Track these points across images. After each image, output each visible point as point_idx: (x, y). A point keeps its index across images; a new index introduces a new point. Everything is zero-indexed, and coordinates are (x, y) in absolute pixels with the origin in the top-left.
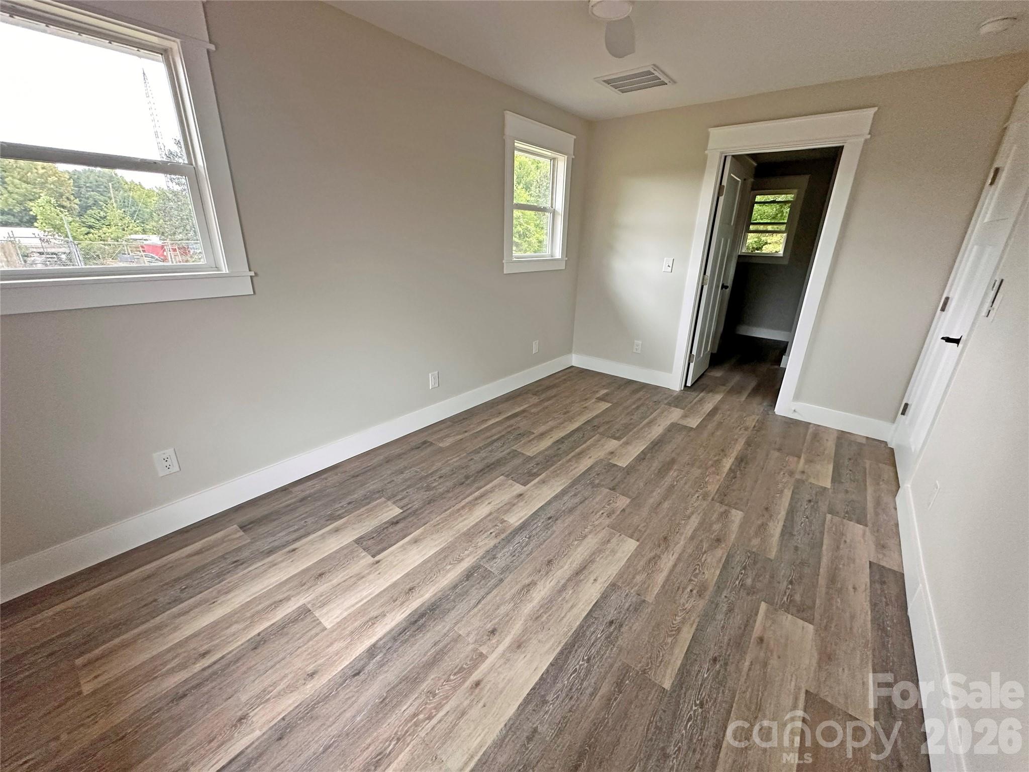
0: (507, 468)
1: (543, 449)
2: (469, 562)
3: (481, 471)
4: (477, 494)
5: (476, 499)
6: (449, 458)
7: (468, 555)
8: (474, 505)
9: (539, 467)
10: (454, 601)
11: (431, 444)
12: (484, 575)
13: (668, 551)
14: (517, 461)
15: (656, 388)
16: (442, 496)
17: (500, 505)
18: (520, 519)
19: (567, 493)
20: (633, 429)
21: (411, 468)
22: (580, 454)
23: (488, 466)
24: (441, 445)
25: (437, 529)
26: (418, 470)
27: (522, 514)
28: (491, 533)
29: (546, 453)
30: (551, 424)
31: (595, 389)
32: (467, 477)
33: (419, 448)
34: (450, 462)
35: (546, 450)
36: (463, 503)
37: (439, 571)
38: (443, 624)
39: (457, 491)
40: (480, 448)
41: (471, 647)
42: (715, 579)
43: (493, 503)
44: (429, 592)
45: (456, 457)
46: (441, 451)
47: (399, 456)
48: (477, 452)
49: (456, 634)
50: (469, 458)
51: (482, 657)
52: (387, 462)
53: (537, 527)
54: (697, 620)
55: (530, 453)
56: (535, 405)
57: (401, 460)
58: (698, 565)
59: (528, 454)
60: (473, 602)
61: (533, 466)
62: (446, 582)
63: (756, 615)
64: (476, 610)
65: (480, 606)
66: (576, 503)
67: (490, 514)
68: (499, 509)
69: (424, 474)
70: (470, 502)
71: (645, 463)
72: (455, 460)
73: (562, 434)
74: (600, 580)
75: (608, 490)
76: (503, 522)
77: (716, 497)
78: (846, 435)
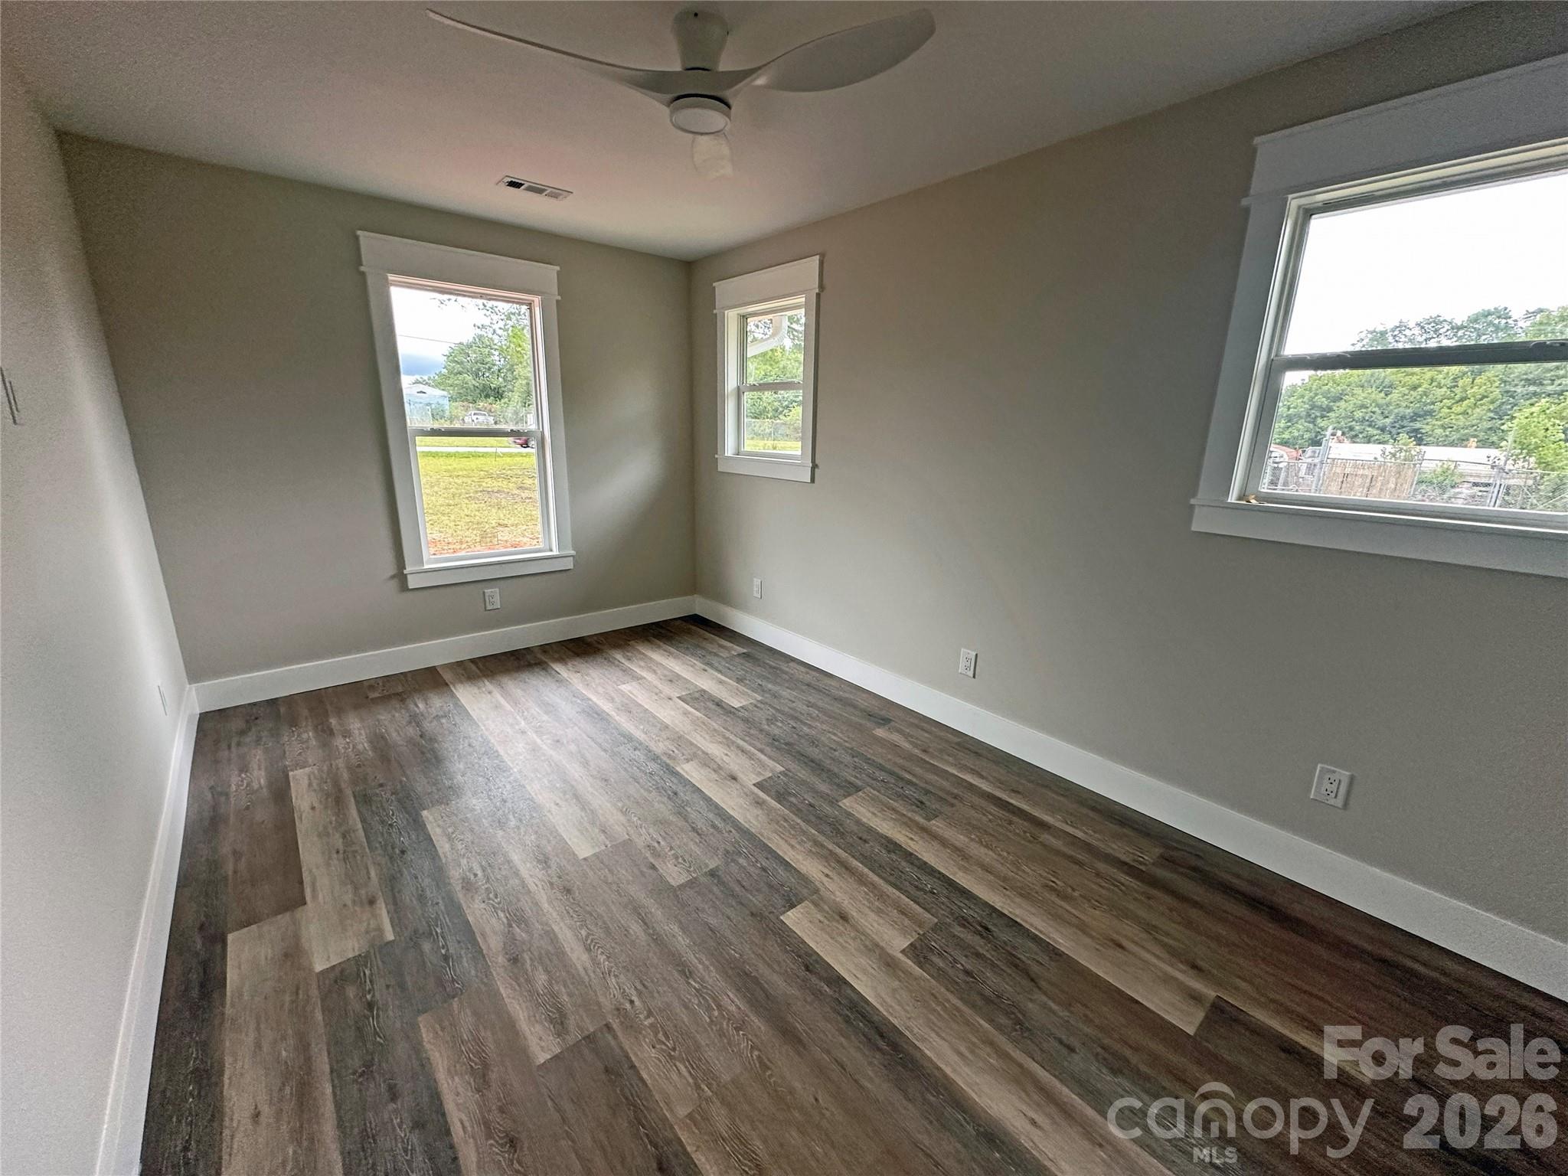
1: (866, 821)
8: (728, 746)
27: (695, 774)
63: (392, 920)
75: (711, 867)
76: (688, 760)
77: (613, 1043)
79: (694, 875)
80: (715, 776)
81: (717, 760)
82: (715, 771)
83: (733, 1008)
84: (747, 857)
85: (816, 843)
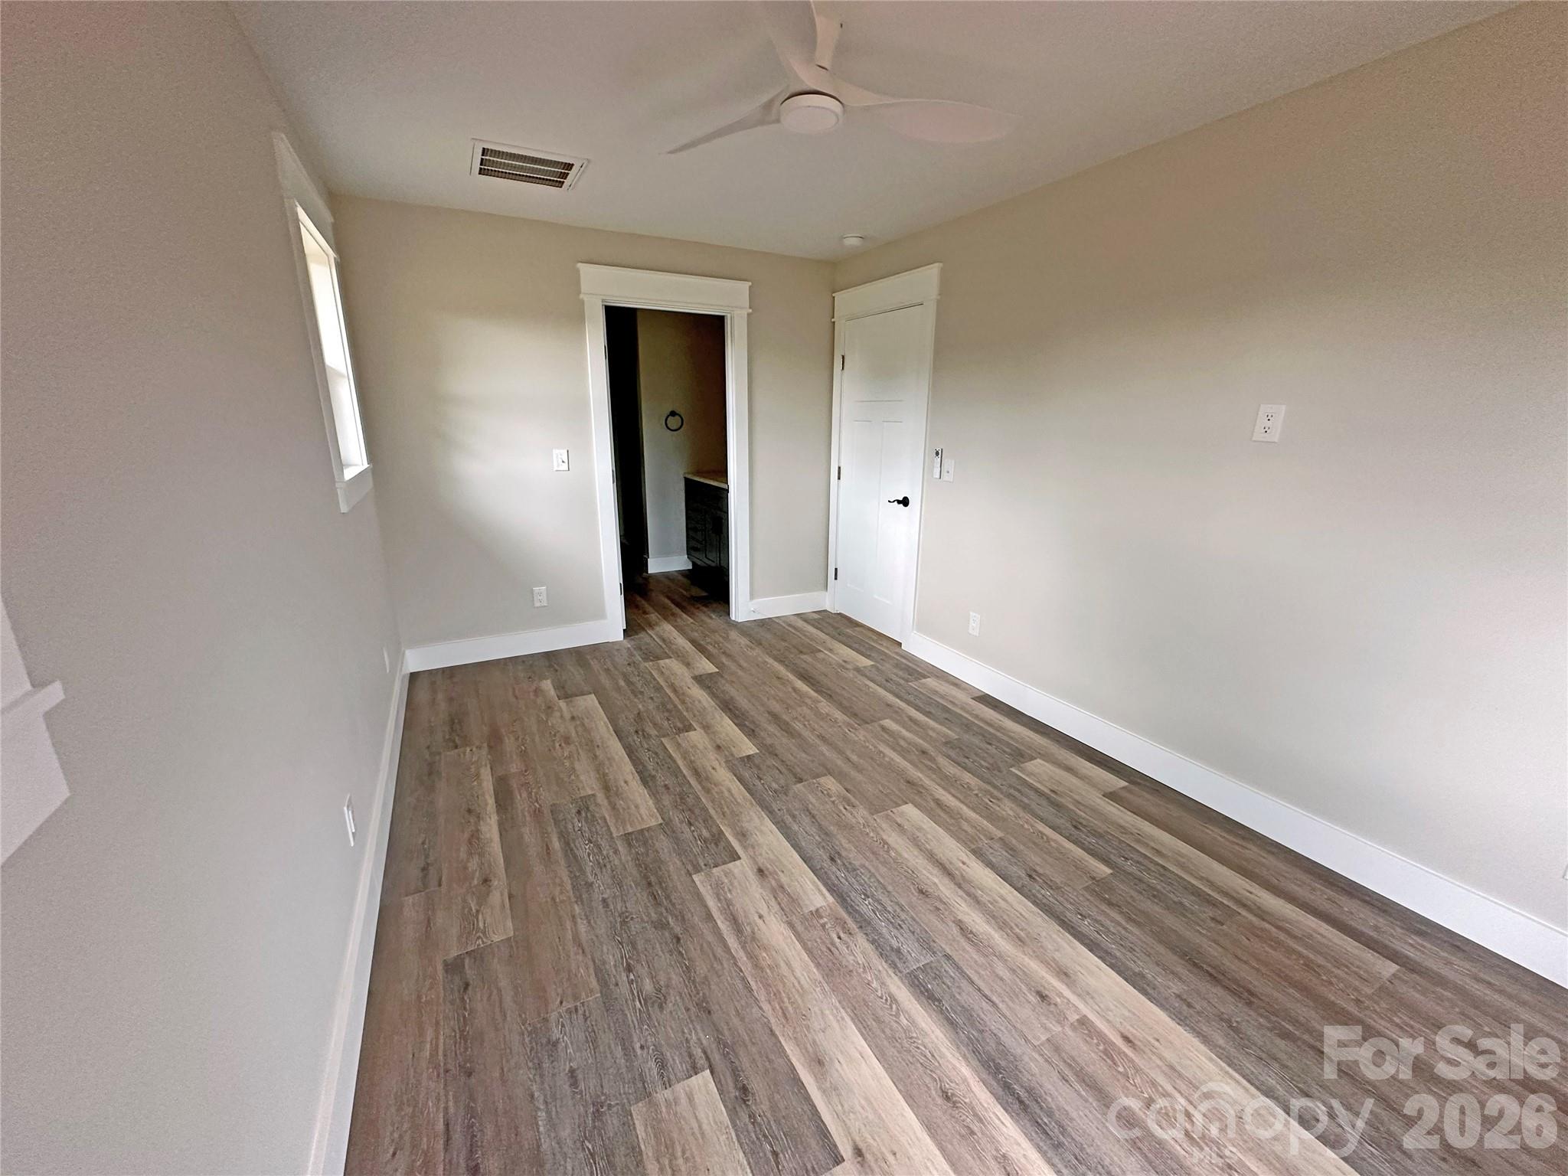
0: (674, 864)
1: (651, 803)
2: (898, 987)
3: (655, 899)
4: (723, 926)
5: (738, 932)
7: (883, 984)
8: (754, 939)
9: (699, 825)
10: (981, 1032)
11: (474, 955)
12: (933, 975)
13: (929, 789)
14: (663, 843)
15: (595, 648)
16: (696, 982)
17: (774, 905)
18: (819, 890)
19: (783, 821)
20: (676, 707)
21: (546, 1020)
22: (699, 775)
23: (650, 884)
24: (497, 938)
25: (796, 1017)
26: (568, 1006)
27: (809, 886)
28: (839, 938)
29: (666, 803)
30: (584, 766)
31: (529, 688)
32: (661, 925)
35: (658, 801)
36: (740, 955)
37: (911, 1038)
38: (1026, 1059)
39: (695, 954)
40: (573, 878)
41: (1069, 1032)
42: (978, 780)
43: (764, 913)
44: (958, 1065)
45: (575, 924)
47: (465, 1037)
48: (584, 886)
49: (1047, 1045)
50: (597, 905)
51: (1083, 1022)
52: (469, 1073)
53: (847, 880)
54: (1030, 816)
55: (652, 821)
56: (498, 759)
57: (489, 1037)
58: (955, 780)
59: (652, 823)
60: (985, 1005)
61: (692, 832)
62: (938, 1032)
63: (1025, 780)
64: (1001, 1005)
65: (994, 998)
66: (813, 822)
67: (789, 924)
68: (782, 910)
69: (592, 998)
70: (743, 944)
71: (761, 733)
72: (583, 929)
73: (627, 768)
74: (965, 859)
75: (800, 785)
76: (817, 914)
77: (855, 720)
78: (802, 616)
79: (815, 781)
80: (784, 879)
81: (776, 908)
82: (782, 887)
83: (797, 723)
84: (770, 788)
85: (708, 791)
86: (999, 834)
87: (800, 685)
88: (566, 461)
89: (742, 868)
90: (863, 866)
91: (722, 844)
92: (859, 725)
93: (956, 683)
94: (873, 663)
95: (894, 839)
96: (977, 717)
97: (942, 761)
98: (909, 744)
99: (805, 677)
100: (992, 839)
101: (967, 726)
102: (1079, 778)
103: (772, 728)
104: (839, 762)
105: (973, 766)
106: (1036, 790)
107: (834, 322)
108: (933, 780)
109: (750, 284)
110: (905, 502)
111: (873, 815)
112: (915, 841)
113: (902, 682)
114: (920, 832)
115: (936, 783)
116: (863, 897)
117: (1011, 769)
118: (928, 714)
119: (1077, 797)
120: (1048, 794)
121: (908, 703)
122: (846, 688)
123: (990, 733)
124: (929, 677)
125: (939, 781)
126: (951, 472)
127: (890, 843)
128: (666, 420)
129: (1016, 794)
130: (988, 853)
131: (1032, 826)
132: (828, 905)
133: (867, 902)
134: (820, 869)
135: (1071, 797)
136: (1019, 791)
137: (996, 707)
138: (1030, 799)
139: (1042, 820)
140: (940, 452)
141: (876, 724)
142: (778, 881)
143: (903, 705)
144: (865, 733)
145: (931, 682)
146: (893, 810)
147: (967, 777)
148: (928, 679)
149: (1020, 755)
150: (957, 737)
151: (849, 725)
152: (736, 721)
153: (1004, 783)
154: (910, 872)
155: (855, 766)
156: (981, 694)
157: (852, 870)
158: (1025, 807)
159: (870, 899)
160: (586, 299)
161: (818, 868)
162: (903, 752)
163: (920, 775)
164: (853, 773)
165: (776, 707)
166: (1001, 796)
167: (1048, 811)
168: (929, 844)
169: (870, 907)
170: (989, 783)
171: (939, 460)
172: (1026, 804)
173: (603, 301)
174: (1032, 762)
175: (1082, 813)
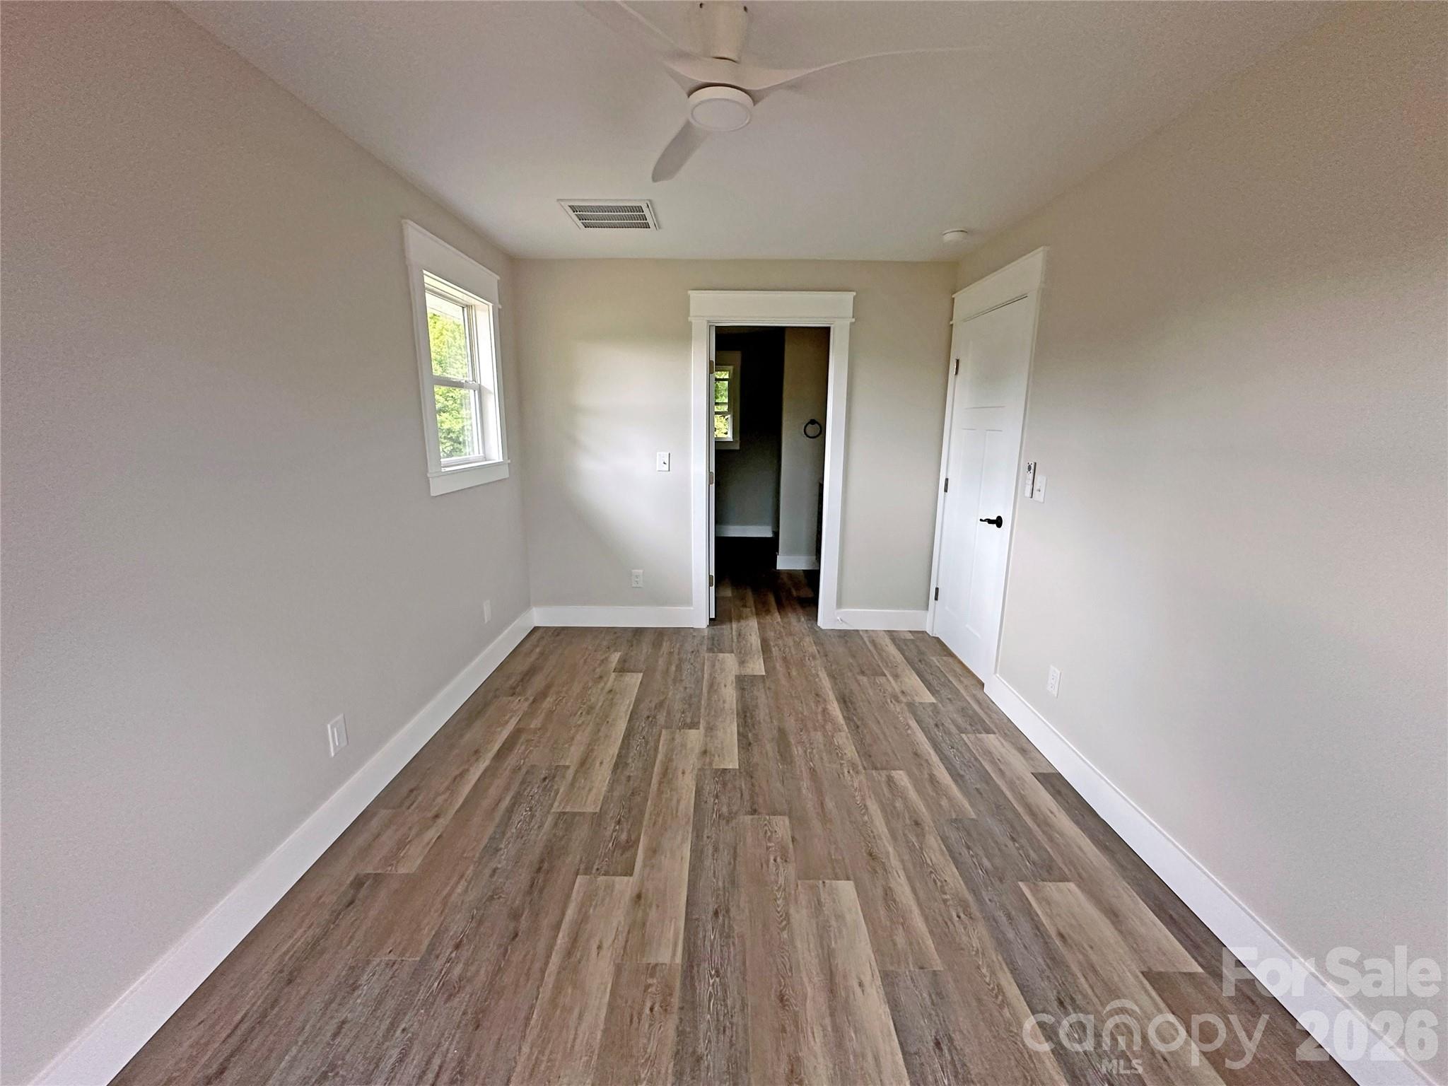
0: (574, 857)
1: (605, 789)
3: (531, 886)
4: (562, 939)
5: (569, 953)
6: (444, 893)
8: (576, 970)
9: (626, 826)
11: (378, 879)
13: (889, 872)
14: (582, 833)
15: (677, 631)
16: (493, 989)
17: (622, 938)
18: (675, 945)
19: (702, 852)
20: (699, 701)
21: (368, 962)
22: (665, 773)
23: (539, 870)
24: (402, 870)
26: (392, 957)
27: (670, 934)
28: (652, 1010)
29: (616, 794)
30: (582, 737)
31: (600, 656)
32: (515, 916)
33: (351, 902)
34: (454, 898)
35: (611, 789)
36: (550, 980)
39: (516, 958)
40: (492, 839)
42: (962, 882)
43: (605, 946)
45: (458, 883)
46: (413, 883)
47: (314, 948)
48: (492, 849)
50: (487, 872)
52: (290, 982)
53: (712, 946)
54: (1000, 958)
55: (591, 808)
56: (531, 713)
57: (327, 956)
58: (931, 872)
59: (590, 809)
61: (614, 831)
63: (1031, 905)
66: (730, 863)
67: (619, 969)
68: (625, 948)
69: (412, 959)
70: (562, 969)
71: (755, 749)
72: (459, 890)
73: (614, 750)
74: (867, 979)
75: (750, 817)
76: (653, 970)
77: (864, 763)
78: (895, 634)
79: (768, 818)
80: (652, 916)
81: (622, 943)
82: (644, 924)
83: (799, 748)
84: (719, 809)
85: (660, 795)
86: (938, 964)
87: (835, 709)
88: (667, 462)
89: (625, 886)
90: (742, 937)
91: (628, 854)
92: (865, 768)
93: (1024, 747)
94: (935, 701)
95: (801, 917)
96: (1022, 799)
97: (933, 841)
98: (907, 807)
99: (845, 701)
100: (922, 968)
101: (1000, 808)
102: (1121, 932)
103: (770, 748)
104: (810, 805)
105: (969, 861)
106: (1037, 926)
107: (952, 325)
108: (902, 861)
109: (854, 294)
110: (998, 522)
111: (799, 879)
112: (823, 933)
113: (954, 730)
114: (837, 921)
115: (904, 866)
116: (713, 972)
117: (1020, 883)
118: (957, 777)
119: (1094, 957)
120: (1050, 937)
121: (944, 758)
122: (882, 721)
123: (1025, 826)
124: (994, 733)
125: (910, 866)
126: (1043, 491)
127: (792, 920)
128: (805, 427)
129: (1003, 919)
130: (901, 984)
131: (993, 973)
132: (671, 965)
133: (711, 981)
134: (697, 919)
135: (1085, 956)
136: (1009, 917)
137: (1059, 793)
138: (1017, 933)
139: (1014, 971)
140: (1033, 467)
141: (884, 773)
142: (646, 915)
143: (935, 758)
144: (864, 781)
145: (992, 741)
146: (827, 881)
147: (951, 875)
148: (992, 736)
149: (1048, 870)
150: (973, 816)
151: (854, 766)
152: (741, 729)
153: (996, 899)
154: (788, 967)
155: (824, 817)
156: (1050, 771)
157: (726, 935)
158: (1002, 944)
159: (718, 980)
160: (693, 321)
161: (694, 917)
162: (890, 813)
163: (891, 849)
164: (816, 825)
165: (791, 724)
166: (978, 914)
167: (1033, 961)
168: (836, 942)
169: (711, 988)
170: (975, 891)
171: (1031, 475)
172: (1007, 940)
173: (709, 322)
174: (1061, 884)
175: (1086, 986)
